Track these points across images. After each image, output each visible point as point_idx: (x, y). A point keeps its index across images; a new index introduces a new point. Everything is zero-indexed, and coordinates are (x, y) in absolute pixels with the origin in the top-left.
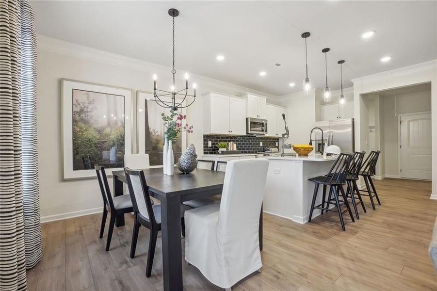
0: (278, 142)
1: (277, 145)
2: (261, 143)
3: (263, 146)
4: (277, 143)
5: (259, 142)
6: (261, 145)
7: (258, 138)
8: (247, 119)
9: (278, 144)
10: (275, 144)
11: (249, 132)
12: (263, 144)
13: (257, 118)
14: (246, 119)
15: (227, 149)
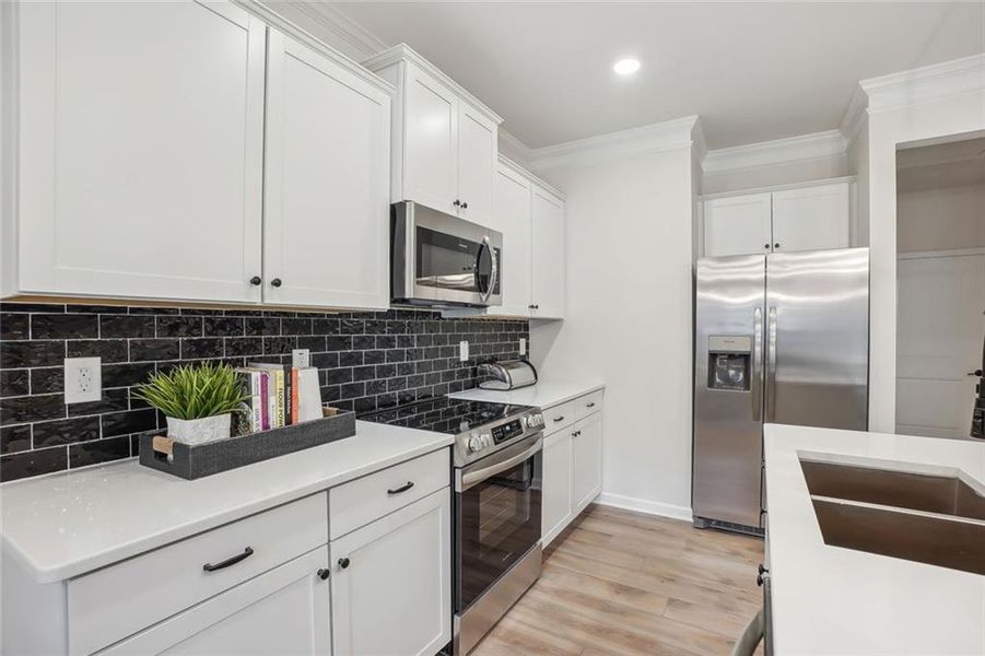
0: (526, 336)
1: (522, 351)
2: (464, 347)
3: (470, 362)
4: (522, 342)
5: (457, 340)
6: (464, 355)
7: (450, 325)
8: (396, 212)
9: (527, 347)
10: (517, 347)
11: (409, 294)
12: (472, 350)
13: (452, 211)
14: (393, 208)
15: (238, 421)
